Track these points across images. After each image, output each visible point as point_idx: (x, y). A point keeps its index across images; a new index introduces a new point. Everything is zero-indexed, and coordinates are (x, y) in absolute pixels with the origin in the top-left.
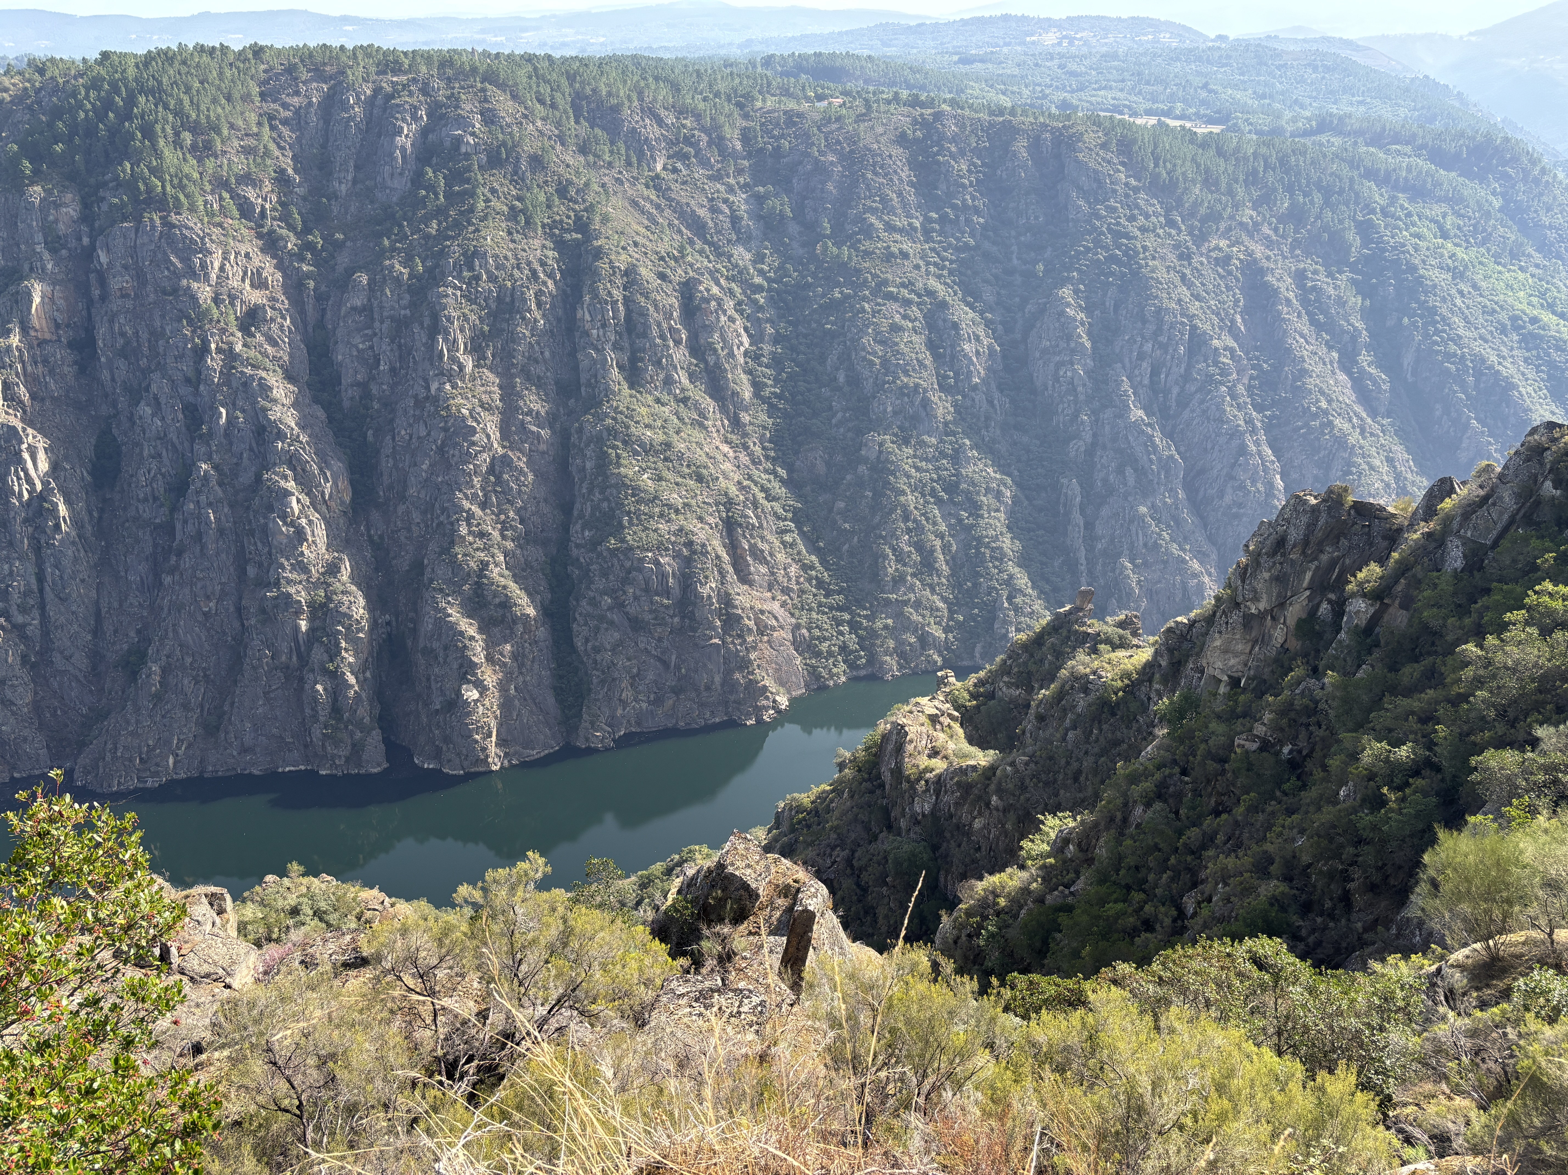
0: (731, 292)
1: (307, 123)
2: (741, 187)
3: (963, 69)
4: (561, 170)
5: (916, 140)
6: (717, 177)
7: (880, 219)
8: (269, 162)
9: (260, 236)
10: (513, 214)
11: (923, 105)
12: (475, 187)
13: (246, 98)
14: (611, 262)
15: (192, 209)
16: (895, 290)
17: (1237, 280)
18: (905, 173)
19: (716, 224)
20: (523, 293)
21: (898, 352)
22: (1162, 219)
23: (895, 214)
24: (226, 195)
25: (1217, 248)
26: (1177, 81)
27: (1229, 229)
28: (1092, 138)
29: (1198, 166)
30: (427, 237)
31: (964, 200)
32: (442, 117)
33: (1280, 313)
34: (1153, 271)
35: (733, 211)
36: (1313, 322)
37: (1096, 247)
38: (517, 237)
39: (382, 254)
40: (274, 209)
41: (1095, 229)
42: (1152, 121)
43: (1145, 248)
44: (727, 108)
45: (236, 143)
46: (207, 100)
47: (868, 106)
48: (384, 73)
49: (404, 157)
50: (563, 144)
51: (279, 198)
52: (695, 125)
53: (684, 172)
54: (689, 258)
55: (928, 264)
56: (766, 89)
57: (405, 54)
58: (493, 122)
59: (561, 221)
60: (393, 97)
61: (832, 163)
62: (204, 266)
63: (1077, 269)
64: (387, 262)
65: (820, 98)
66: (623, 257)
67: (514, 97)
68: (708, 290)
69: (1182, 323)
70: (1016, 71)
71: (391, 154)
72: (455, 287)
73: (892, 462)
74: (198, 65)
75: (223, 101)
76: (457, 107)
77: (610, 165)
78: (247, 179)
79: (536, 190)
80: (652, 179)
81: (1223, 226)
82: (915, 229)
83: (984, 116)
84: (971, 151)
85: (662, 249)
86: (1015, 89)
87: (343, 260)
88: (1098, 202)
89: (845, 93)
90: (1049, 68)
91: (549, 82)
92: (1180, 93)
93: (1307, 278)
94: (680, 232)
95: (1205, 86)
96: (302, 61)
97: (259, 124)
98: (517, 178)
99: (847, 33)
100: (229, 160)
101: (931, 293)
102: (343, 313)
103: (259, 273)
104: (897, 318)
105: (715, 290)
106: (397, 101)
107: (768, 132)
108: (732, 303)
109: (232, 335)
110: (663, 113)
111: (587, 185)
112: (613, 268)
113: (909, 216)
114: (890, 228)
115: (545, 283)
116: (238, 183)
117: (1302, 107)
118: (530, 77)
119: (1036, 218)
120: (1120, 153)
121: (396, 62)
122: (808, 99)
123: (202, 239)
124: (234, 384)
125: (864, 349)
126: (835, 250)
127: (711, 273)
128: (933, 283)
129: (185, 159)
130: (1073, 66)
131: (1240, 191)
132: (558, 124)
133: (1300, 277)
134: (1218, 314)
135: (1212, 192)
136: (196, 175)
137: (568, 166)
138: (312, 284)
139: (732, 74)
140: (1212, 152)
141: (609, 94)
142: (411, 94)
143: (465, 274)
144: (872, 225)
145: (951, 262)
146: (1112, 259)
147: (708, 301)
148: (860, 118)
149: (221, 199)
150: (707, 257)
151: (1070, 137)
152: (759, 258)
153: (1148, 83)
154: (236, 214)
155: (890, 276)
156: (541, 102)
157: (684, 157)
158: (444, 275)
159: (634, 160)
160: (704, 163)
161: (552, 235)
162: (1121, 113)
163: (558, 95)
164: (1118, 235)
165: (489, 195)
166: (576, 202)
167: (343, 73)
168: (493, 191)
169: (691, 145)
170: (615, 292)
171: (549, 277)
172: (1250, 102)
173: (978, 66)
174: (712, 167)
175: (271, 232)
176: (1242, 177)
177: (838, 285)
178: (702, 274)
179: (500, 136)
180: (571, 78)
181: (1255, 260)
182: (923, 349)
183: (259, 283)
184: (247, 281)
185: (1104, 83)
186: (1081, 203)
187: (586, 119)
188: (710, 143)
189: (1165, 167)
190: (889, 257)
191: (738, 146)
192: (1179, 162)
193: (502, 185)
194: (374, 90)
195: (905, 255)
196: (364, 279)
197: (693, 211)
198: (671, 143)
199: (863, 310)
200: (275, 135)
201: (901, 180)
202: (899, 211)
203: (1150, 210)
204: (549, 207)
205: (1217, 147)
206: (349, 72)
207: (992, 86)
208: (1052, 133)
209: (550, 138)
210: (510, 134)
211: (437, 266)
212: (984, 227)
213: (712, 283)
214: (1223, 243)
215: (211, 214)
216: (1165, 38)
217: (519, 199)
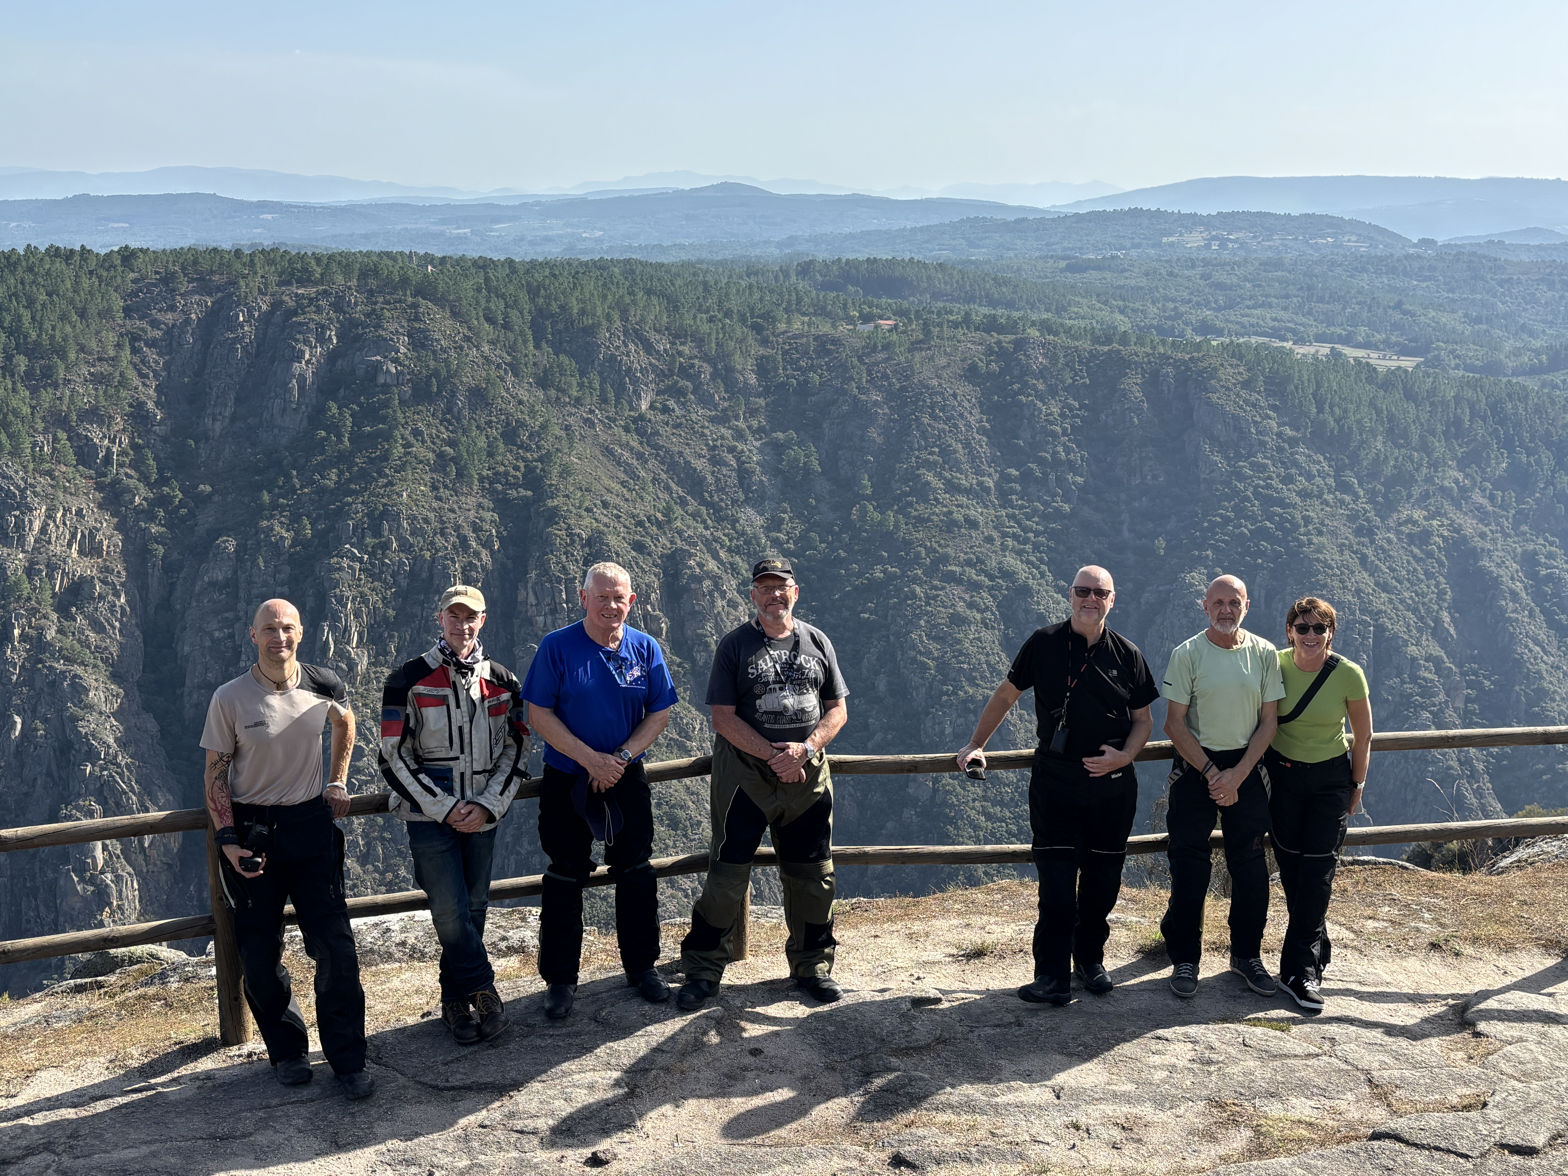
0: (734, 569)
1: (180, 345)
2: (754, 432)
3: (1071, 278)
4: (511, 408)
5: (990, 375)
6: (722, 419)
7: (940, 476)
8: (124, 393)
9: (99, 487)
10: (442, 462)
11: (1001, 329)
12: (391, 428)
13: (106, 314)
14: (569, 527)
15: (15, 453)
16: (958, 569)
17: (1441, 564)
18: (975, 417)
19: (718, 480)
20: (445, 567)
21: (961, 653)
22: (1331, 481)
23: (960, 471)
24: (62, 435)
25: (1410, 521)
26: (1361, 298)
27: (1426, 496)
28: (1230, 373)
29: (1379, 412)
30: (323, 490)
31: (1055, 453)
32: (358, 338)
33: (1503, 611)
34: (1319, 551)
35: (740, 463)
36: (1552, 623)
37: (1238, 517)
38: (444, 493)
39: (259, 511)
40: (123, 453)
41: (1236, 492)
42: (1324, 350)
43: (1307, 520)
44: (739, 331)
45: (84, 370)
46: (54, 317)
47: (927, 332)
48: (288, 283)
49: (302, 388)
50: (516, 375)
51: (132, 439)
52: (695, 352)
53: (678, 412)
54: (678, 524)
55: (1004, 535)
56: (795, 306)
57: (318, 260)
58: (423, 346)
59: (506, 474)
60: (295, 313)
61: (876, 403)
62: (20, 526)
63: (1211, 547)
64: (265, 523)
65: (866, 318)
66: (587, 521)
67: (455, 314)
68: (701, 565)
69: (1363, 622)
70: (1143, 282)
71: (285, 386)
72: (353, 558)
73: (953, 805)
74: (48, 273)
75: (75, 318)
76: (378, 326)
77: (578, 402)
78: (93, 415)
79: (475, 433)
80: (635, 421)
81: (1416, 491)
82: (987, 490)
83: (1085, 345)
84: (1065, 389)
85: (641, 510)
86: (1137, 305)
87: (207, 519)
88: (1239, 457)
89: (900, 313)
90: (1189, 279)
91: (503, 296)
92: (1365, 315)
93: (1539, 564)
94: (668, 488)
95: (1398, 306)
96: (183, 269)
97: (119, 346)
98: (450, 418)
99: (922, 229)
100: (73, 391)
101: (1008, 575)
102: (197, 588)
103: (92, 536)
104: (961, 607)
105: (712, 565)
106: (300, 319)
107: (792, 362)
108: (734, 583)
109: (45, 617)
110: (653, 337)
111: (544, 427)
112: (571, 535)
113: (979, 472)
114: (953, 488)
115: (477, 554)
116: (81, 419)
117: (1531, 334)
118: (479, 290)
119: (1155, 477)
120: (1269, 393)
121: (305, 270)
122: (850, 320)
123: (23, 491)
124: (38, 684)
125: (914, 647)
126: (877, 516)
127: (707, 543)
128: (1011, 561)
129: (14, 390)
130: (1220, 276)
131: (1439, 447)
132: (512, 349)
133: (1529, 561)
134: (1415, 611)
135: (1399, 447)
136: (26, 410)
137: (520, 402)
138: (160, 550)
139: (750, 286)
140: (1398, 395)
141: (583, 312)
142: (319, 310)
143: (368, 540)
144: (928, 483)
145: (1037, 534)
146: (1261, 533)
147: (699, 580)
148: (916, 346)
149: (56, 440)
150: (704, 522)
151: (1201, 373)
152: (774, 524)
153: (1321, 300)
154: (72, 459)
155: (950, 551)
156: (490, 320)
157: (678, 393)
158: (340, 542)
159: (611, 396)
160: (706, 400)
161: (492, 492)
162: (1283, 339)
163: (514, 314)
164: (1268, 501)
165: (411, 439)
166: (528, 449)
167: (234, 283)
168: (417, 433)
169: (689, 377)
170: (572, 567)
171: (484, 546)
172: (1459, 328)
173: (1092, 275)
174: (716, 406)
175: (116, 482)
176: (1440, 428)
177: (880, 561)
178: (695, 545)
179: (432, 363)
180: (533, 292)
181: (1464, 539)
182: (997, 649)
183: (90, 548)
184: (75, 547)
185: (1261, 299)
186: (1217, 458)
187: (552, 344)
188: (715, 375)
189: (1332, 413)
190: (950, 526)
191: (753, 379)
192: (1352, 407)
193: (429, 425)
194: (273, 305)
195: (972, 524)
196: (231, 545)
197: (687, 463)
198: (661, 375)
199: (914, 596)
200: (136, 360)
201: (968, 426)
202: (966, 466)
203: (1314, 469)
204: (490, 455)
205: (1405, 388)
206: (242, 283)
207: (1105, 303)
208: (1176, 368)
209: (499, 366)
210: (445, 361)
211: (331, 529)
212: (1082, 489)
213: (708, 556)
214: (1418, 515)
215: (39, 459)
216: (1350, 241)
217: (452, 443)
